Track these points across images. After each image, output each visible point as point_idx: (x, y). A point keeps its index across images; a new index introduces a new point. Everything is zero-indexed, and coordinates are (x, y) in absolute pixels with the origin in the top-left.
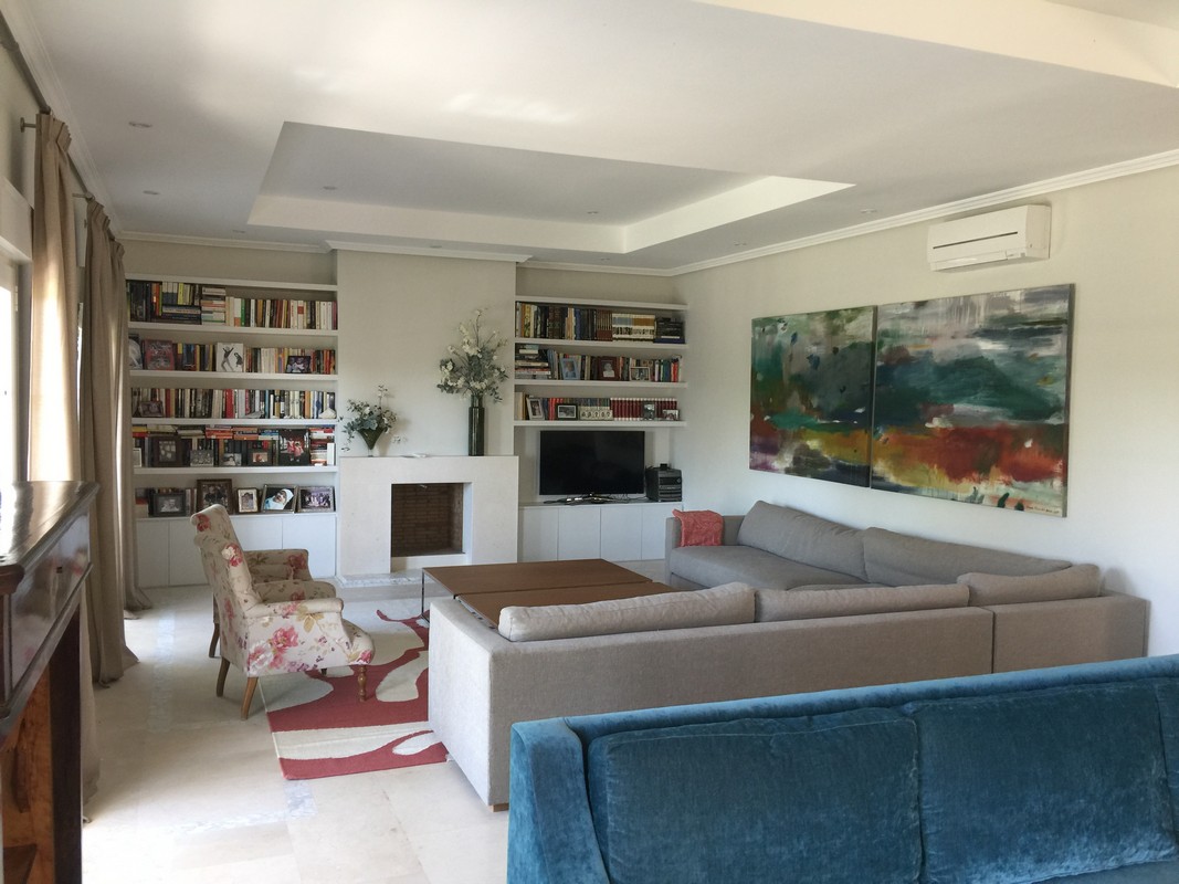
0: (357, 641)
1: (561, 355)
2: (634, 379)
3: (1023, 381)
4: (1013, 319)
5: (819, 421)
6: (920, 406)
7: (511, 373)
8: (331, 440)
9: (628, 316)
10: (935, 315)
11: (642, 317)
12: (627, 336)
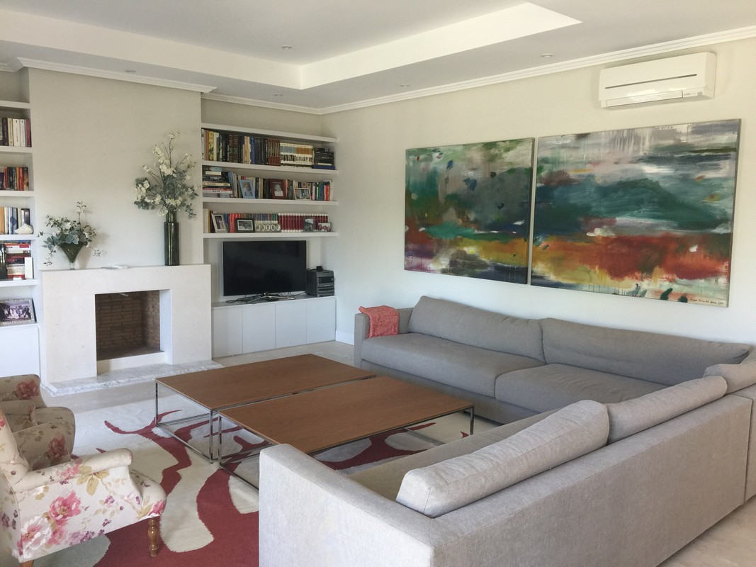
1: (239, 177)
2: (298, 198)
3: (690, 199)
4: (679, 147)
5: (476, 232)
6: (581, 219)
7: (200, 191)
8: (28, 255)
9: (292, 145)
10: (599, 145)
12: (292, 162)
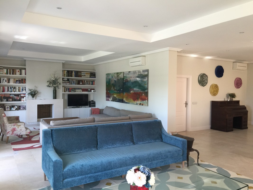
0: (27, 130)
1: (72, 80)
2: (86, 84)
3: (142, 85)
4: (141, 75)
5: (116, 92)
6: (129, 89)
7: (62, 83)
8: (25, 96)
10: (131, 74)
11: (87, 73)
12: (85, 76)
